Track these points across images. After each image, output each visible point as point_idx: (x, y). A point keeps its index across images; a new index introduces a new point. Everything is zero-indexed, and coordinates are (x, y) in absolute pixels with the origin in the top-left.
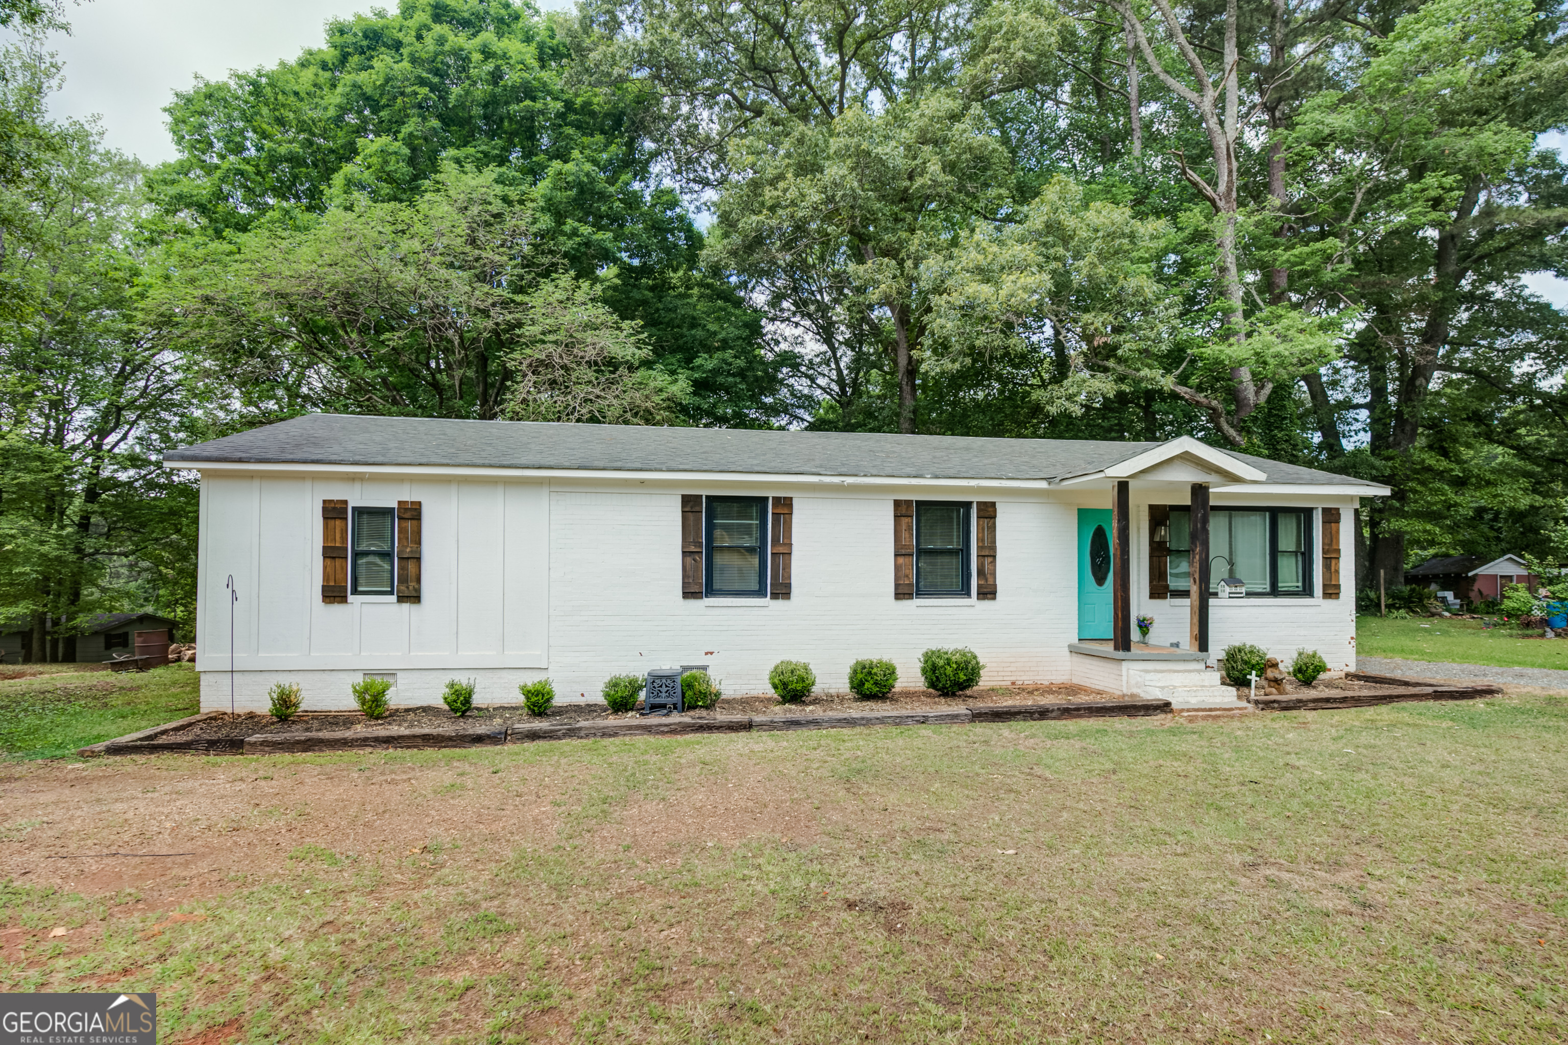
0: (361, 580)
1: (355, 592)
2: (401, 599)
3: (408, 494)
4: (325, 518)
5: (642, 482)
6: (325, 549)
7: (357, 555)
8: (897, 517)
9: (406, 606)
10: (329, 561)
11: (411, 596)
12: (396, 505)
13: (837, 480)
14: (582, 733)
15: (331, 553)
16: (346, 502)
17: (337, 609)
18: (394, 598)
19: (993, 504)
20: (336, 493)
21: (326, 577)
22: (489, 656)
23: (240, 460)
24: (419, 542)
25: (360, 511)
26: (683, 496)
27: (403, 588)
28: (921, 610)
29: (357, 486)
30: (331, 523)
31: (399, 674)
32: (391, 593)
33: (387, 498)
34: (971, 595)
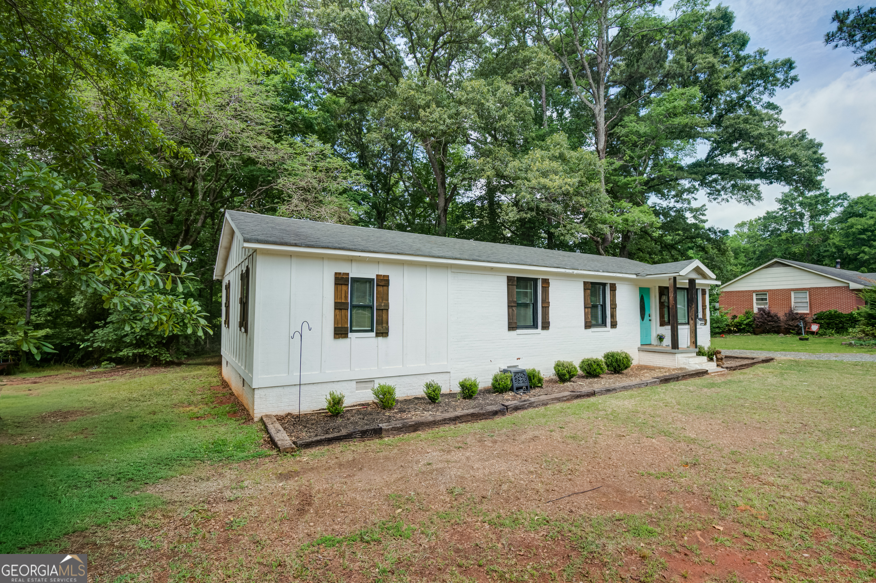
0: (354, 324)
1: (352, 331)
2: (378, 335)
3: (383, 271)
4: (336, 284)
6: (336, 303)
7: (353, 308)
8: (585, 289)
9: (380, 339)
10: (337, 311)
11: (383, 333)
12: (374, 277)
13: (571, 271)
15: (339, 306)
16: (348, 274)
17: (342, 342)
18: (373, 334)
19: (615, 285)
20: (343, 268)
21: (336, 321)
23: (296, 245)
24: (388, 300)
25: (355, 280)
26: (508, 277)
27: (380, 327)
29: (354, 265)
30: (339, 287)
31: (376, 381)
32: (372, 331)
33: (371, 273)
34: (605, 326)
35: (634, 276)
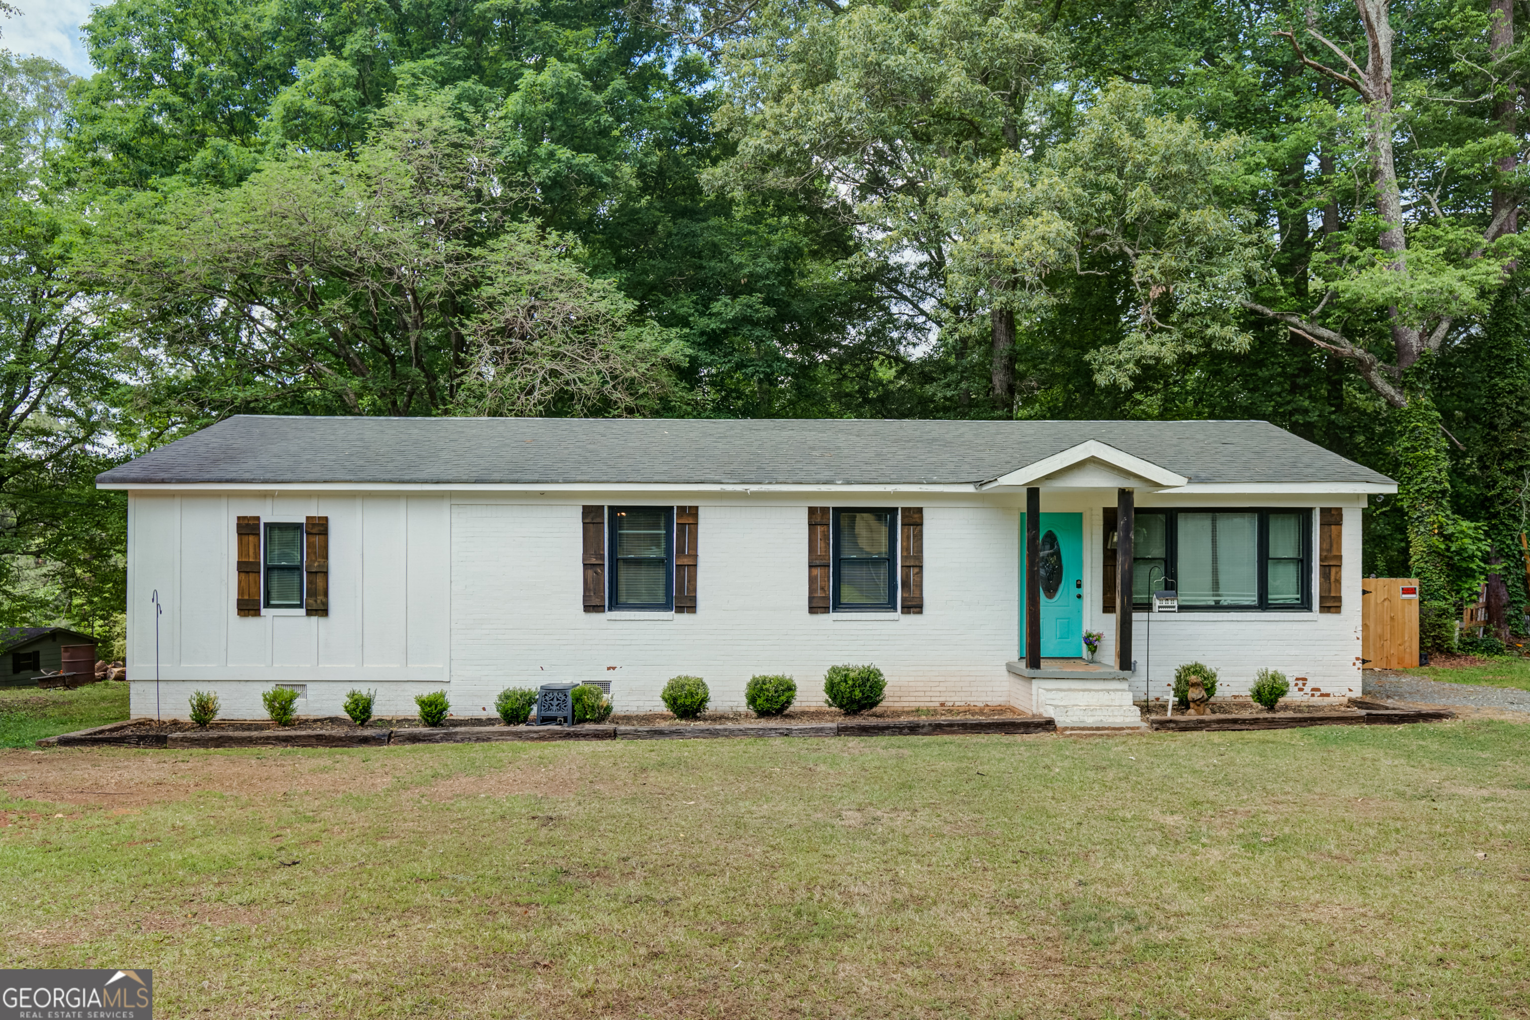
0: (274, 594)
1: (268, 605)
2: (310, 613)
3: (315, 510)
4: (240, 534)
5: (542, 493)
6: (239, 564)
7: (269, 569)
8: (812, 526)
9: (314, 619)
10: (243, 575)
11: (320, 609)
12: (304, 521)
13: (740, 488)
14: (458, 737)
15: (246, 568)
16: (258, 518)
17: (251, 622)
18: (303, 611)
19: (920, 510)
20: (249, 510)
21: (241, 591)
22: (393, 669)
23: (163, 481)
24: (326, 557)
25: (270, 526)
26: (584, 507)
27: (311, 601)
28: (838, 625)
29: (269, 502)
30: (245, 538)
31: (309, 685)
32: (300, 606)
33: (296, 514)
34: (894, 609)
35: (970, 489)
